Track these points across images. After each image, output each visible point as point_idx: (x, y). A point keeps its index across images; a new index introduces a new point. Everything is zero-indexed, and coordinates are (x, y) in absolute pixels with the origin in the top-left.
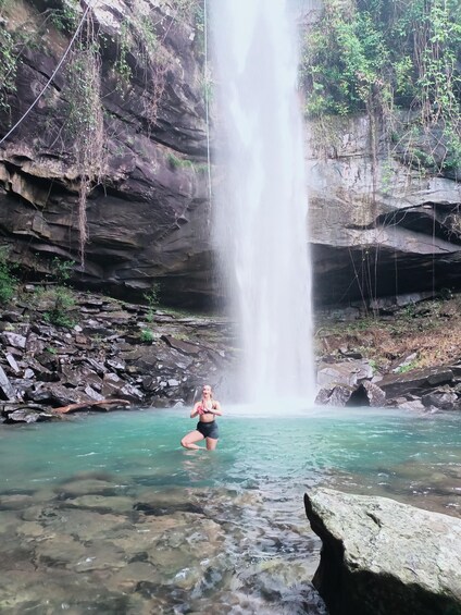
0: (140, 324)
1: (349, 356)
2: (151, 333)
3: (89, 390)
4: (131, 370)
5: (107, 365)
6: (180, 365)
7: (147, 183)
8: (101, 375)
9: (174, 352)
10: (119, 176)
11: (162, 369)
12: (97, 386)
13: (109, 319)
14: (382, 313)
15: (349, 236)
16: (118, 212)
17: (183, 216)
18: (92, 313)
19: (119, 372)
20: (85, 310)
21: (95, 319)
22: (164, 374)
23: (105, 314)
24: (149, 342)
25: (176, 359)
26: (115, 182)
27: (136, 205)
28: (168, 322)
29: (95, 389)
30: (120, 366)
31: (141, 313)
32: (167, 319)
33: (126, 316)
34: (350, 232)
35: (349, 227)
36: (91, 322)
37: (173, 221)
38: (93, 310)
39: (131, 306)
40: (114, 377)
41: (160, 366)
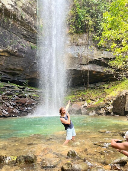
0: (23, 92)
1: (81, 100)
2: (25, 94)
3: (4, 111)
4: (17, 105)
5: (10, 104)
6: (33, 103)
7: (24, 52)
8: (8, 106)
9: (32, 100)
10: (15, 50)
11: (27, 105)
12: (6, 110)
13: (13, 91)
15: (81, 67)
16: (17, 60)
17: (35, 62)
18: (9, 89)
19: (14, 106)
20: (6, 88)
21: (9, 90)
22: (28, 106)
23: (11, 89)
24: (25, 97)
25: (32, 102)
26: (14, 52)
27: (21, 58)
28: (32, 91)
29: (6, 111)
30: (14, 104)
31: (23, 89)
32: (32, 90)
33: (19, 89)
34: (81, 66)
37: (32, 63)
38: (9, 88)
39: (21, 87)
40: (12, 107)
41: (27, 104)
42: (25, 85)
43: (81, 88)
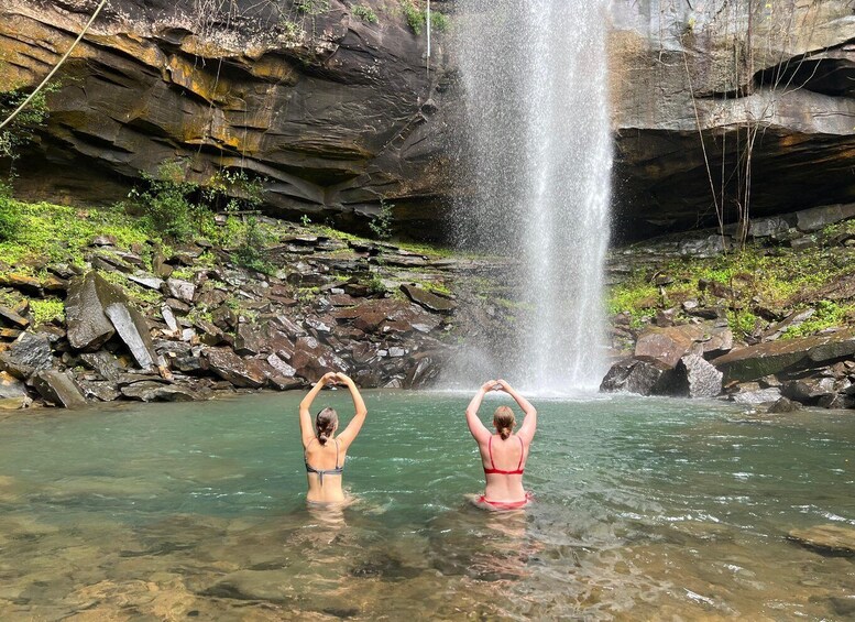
0: (374, 269)
1: (696, 314)
2: (383, 281)
3: (273, 359)
4: (340, 334)
5: (306, 327)
6: (420, 327)
7: (368, 53)
8: (293, 338)
9: (415, 309)
10: (323, 46)
11: (388, 332)
12: (284, 353)
13: (326, 262)
14: (770, 243)
15: (702, 113)
16: (333, 102)
17: (430, 102)
18: (304, 253)
19: (322, 336)
20: (292, 248)
21: (306, 261)
22: (390, 339)
23: (316, 255)
24: (380, 294)
25: (413, 317)
26: (319, 56)
27: (355, 89)
28: (417, 266)
29: (283, 358)
30: (322, 327)
31: (374, 252)
32: (416, 261)
33: (353, 256)
35: (704, 97)
36: (300, 266)
37: (415, 109)
38: (305, 249)
39: (361, 242)
40: (312, 342)
41: (386, 328)
42: (377, 229)
43: (699, 243)
